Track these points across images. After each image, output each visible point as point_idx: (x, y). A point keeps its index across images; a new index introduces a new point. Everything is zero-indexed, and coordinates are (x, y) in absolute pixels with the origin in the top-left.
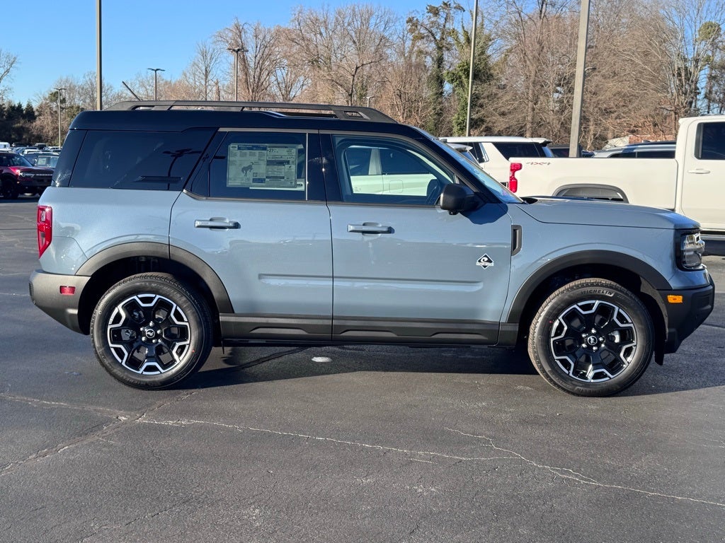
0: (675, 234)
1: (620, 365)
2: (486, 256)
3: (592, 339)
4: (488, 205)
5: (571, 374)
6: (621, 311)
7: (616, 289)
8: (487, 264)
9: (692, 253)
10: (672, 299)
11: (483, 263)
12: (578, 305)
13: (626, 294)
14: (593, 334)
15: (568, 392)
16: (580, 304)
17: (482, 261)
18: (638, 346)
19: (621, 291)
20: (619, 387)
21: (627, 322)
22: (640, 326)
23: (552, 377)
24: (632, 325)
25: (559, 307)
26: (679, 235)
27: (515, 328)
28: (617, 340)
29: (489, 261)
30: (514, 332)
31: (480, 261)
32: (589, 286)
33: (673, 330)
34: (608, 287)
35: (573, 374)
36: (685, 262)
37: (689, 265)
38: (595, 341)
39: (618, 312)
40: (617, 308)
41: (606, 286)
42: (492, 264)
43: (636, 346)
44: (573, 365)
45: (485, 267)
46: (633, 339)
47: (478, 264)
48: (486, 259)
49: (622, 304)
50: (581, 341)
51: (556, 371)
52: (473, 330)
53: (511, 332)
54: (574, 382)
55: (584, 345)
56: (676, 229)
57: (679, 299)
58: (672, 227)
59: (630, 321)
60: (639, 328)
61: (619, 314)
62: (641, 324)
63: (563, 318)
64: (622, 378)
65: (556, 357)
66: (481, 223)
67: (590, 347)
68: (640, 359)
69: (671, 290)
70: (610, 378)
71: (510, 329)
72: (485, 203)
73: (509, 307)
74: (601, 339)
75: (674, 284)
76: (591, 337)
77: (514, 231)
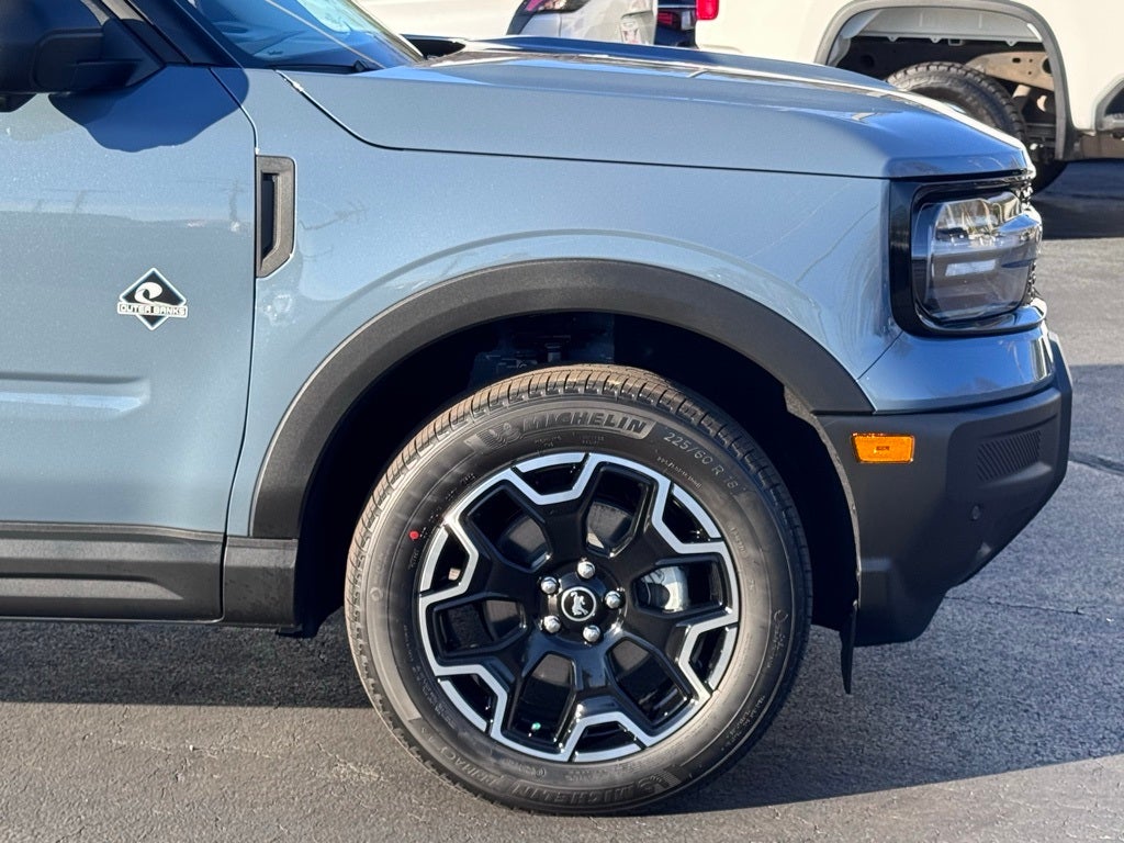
0: (889, 200)
1: (678, 698)
2: (153, 278)
3: (579, 601)
4: (174, 73)
5: (496, 733)
6: (678, 492)
7: (661, 409)
8: (161, 308)
9: (988, 266)
10: (871, 449)
11: (144, 307)
12: (517, 471)
13: (700, 430)
14: (583, 581)
15: (489, 797)
16: (525, 466)
17: (139, 296)
18: (747, 628)
19: (679, 418)
20: (673, 781)
21: (705, 538)
22: (751, 552)
23: (428, 743)
24: (720, 548)
25: (446, 479)
26: (904, 203)
27: (281, 556)
28: (675, 602)
29: (169, 297)
30: (281, 572)
31: (130, 298)
32: (557, 398)
33: (881, 564)
34: (630, 403)
35: (504, 728)
36: (932, 306)
37: (949, 314)
38: (588, 606)
39: (671, 498)
40: (663, 483)
41: (624, 398)
42: (180, 311)
43: (737, 625)
44: (502, 697)
45: (153, 320)
46: (727, 601)
47: (123, 307)
48: (155, 290)
49: (681, 467)
50: (537, 605)
51: (441, 721)
52: (120, 564)
53: (265, 571)
54: (506, 764)
55: (549, 622)
56: (892, 179)
57: (900, 449)
58: (877, 165)
59: (713, 532)
60: (747, 559)
61: (672, 504)
62: (757, 545)
63: (463, 519)
64: (687, 749)
65: (438, 670)
66: (132, 147)
67: (570, 630)
68: (751, 676)
69: (870, 413)
70: (643, 747)
71: (264, 563)
72: (163, 64)
73: (250, 479)
74: (611, 599)
75: (881, 392)
76: (573, 591)
77: (268, 179)
